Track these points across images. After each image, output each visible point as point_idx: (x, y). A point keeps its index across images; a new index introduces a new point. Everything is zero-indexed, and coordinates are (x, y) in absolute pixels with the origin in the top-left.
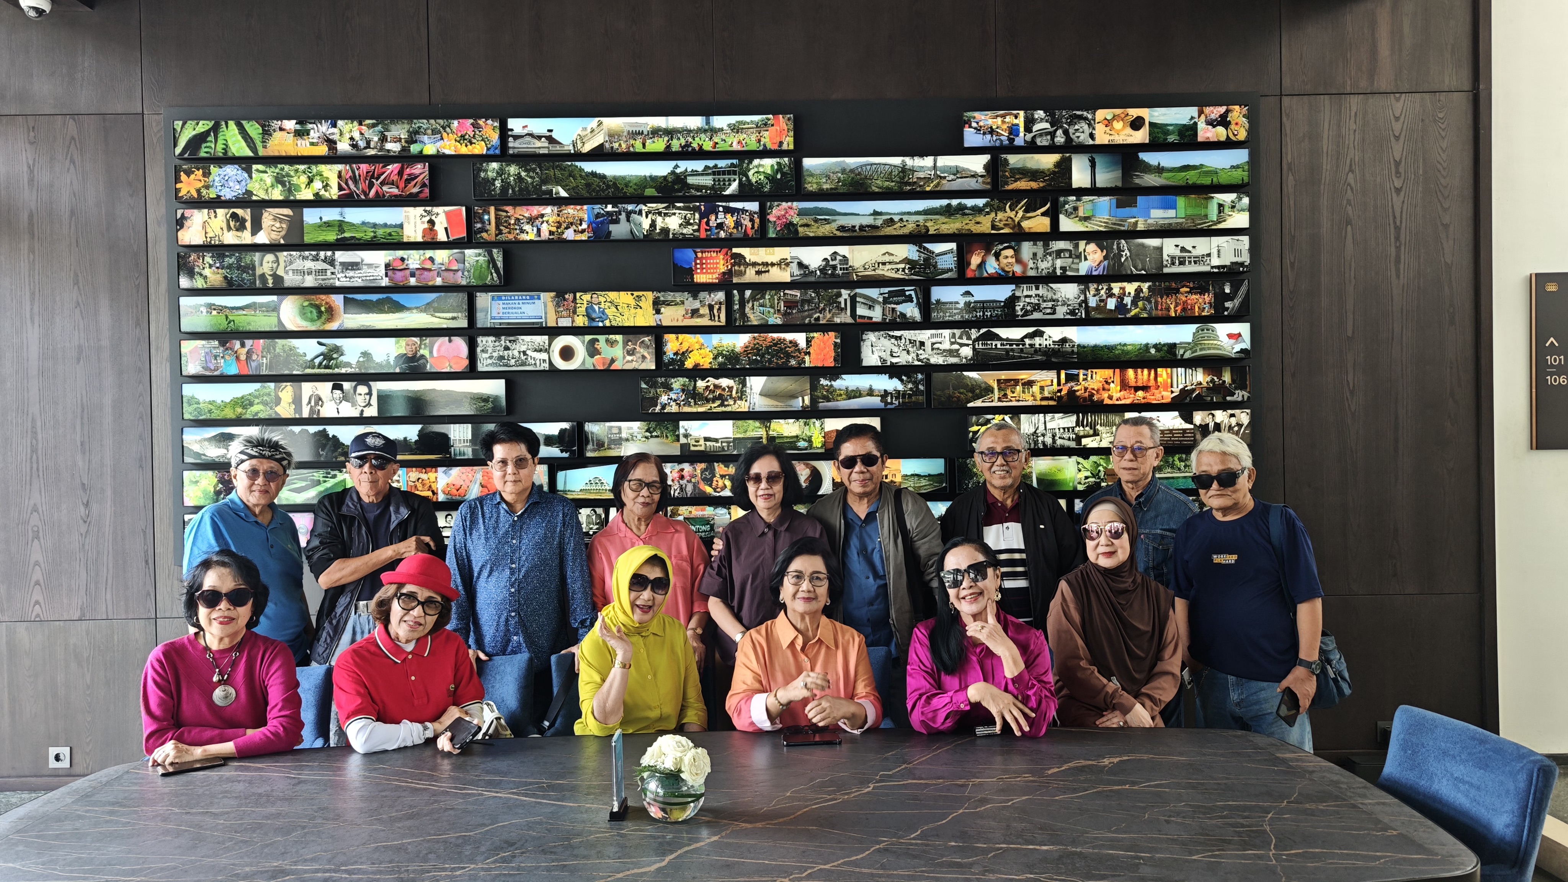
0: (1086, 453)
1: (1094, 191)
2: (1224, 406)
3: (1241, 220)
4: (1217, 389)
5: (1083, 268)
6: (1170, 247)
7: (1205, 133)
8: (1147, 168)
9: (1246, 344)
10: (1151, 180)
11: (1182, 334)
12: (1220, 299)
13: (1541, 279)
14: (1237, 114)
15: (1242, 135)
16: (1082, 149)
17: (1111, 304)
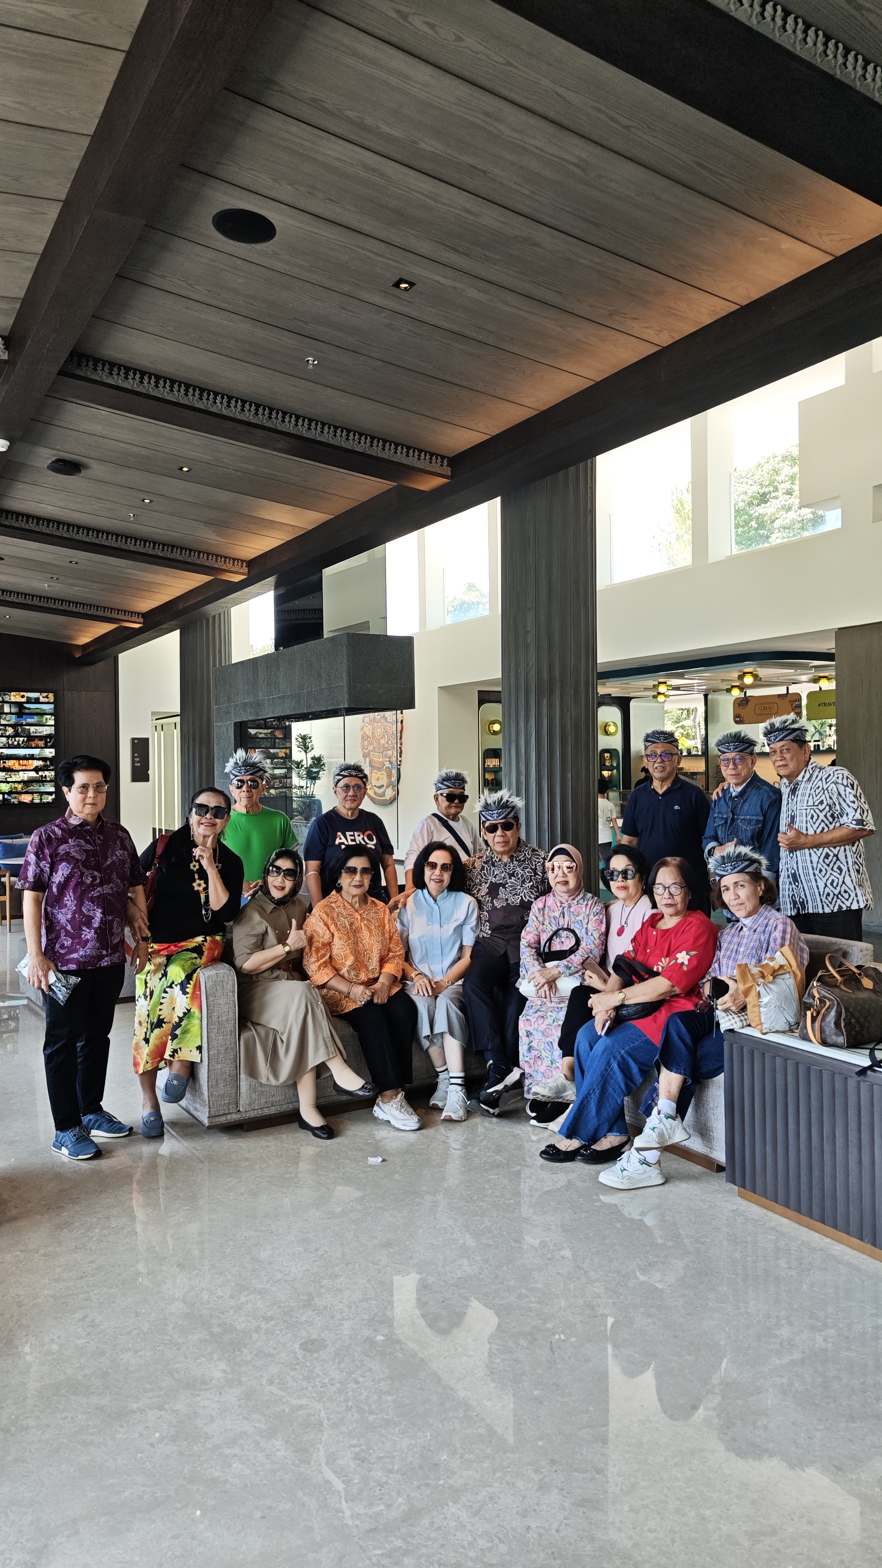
0: (8, 782)
1: (11, 713)
2: (48, 770)
3: (52, 722)
4: (45, 766)
5: (8, 734)
6: (32, 729)
7: (42, 700)
8: (26, 708)
9: (54, 754)
10: (27, 711)
11: (36, 752)
12: (46, 743)
13: (133, 739)
14: (51, 695)
15: (52, 701)
16: (7, 702)
17: (16, 743)
